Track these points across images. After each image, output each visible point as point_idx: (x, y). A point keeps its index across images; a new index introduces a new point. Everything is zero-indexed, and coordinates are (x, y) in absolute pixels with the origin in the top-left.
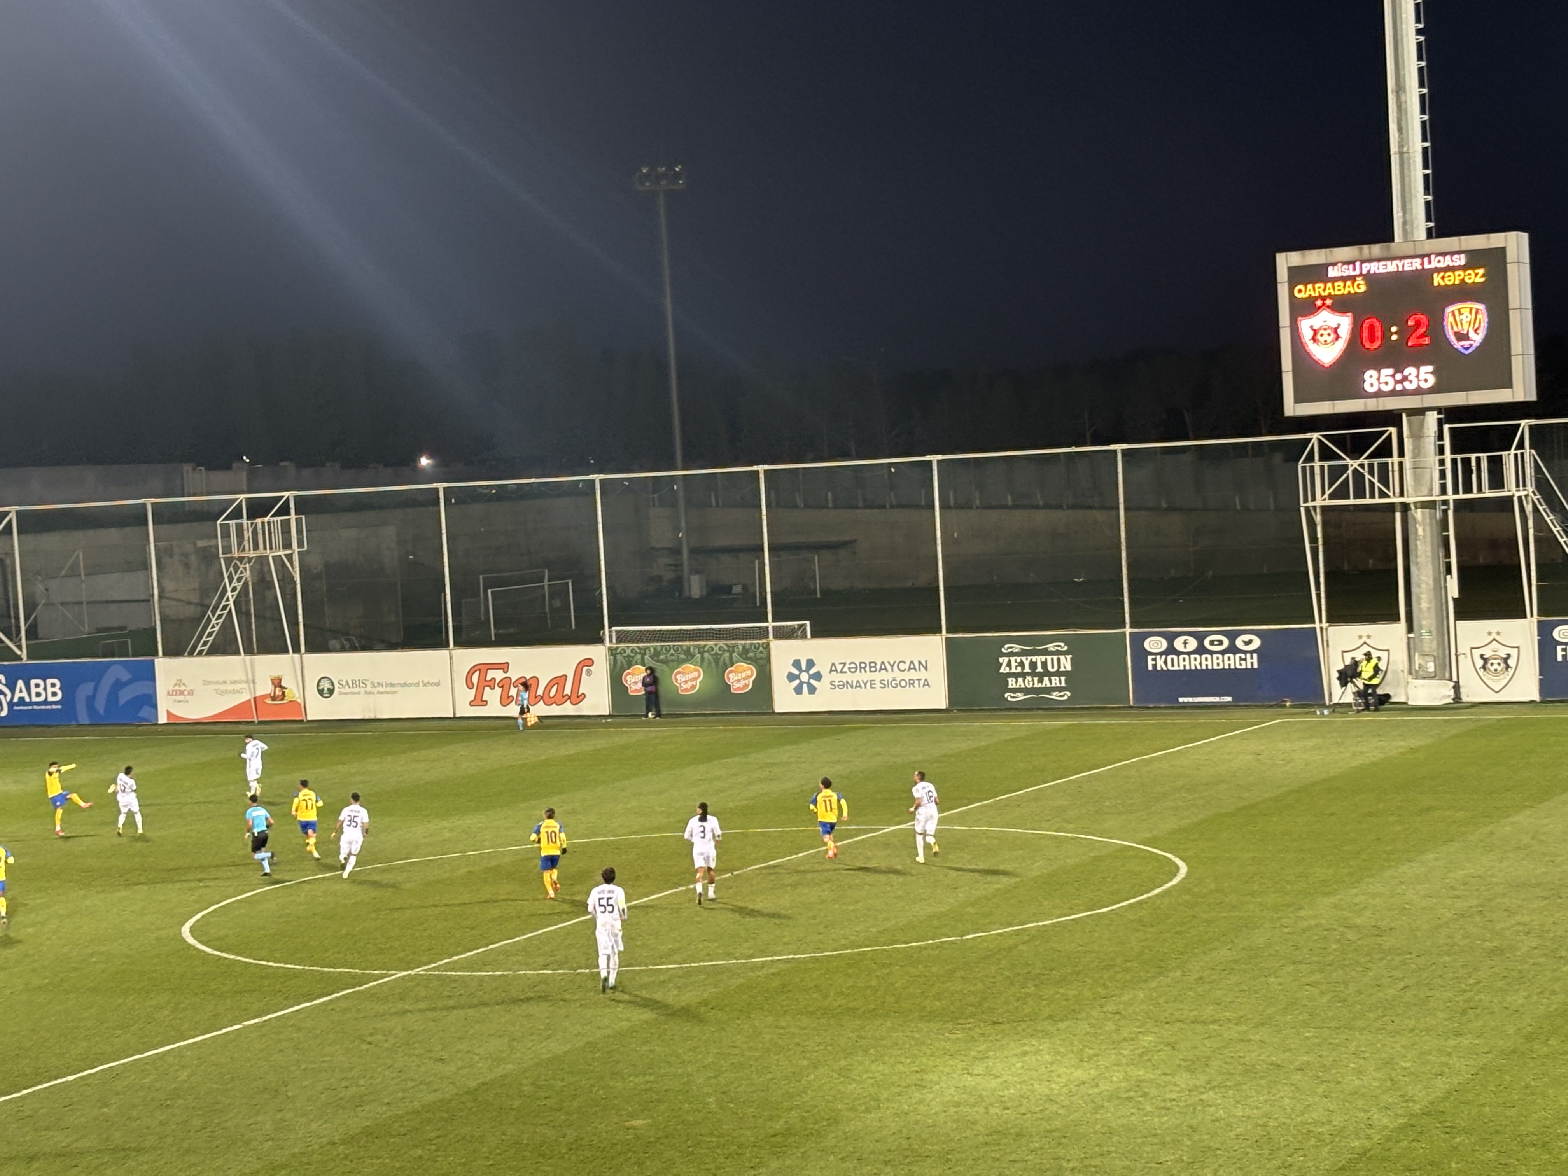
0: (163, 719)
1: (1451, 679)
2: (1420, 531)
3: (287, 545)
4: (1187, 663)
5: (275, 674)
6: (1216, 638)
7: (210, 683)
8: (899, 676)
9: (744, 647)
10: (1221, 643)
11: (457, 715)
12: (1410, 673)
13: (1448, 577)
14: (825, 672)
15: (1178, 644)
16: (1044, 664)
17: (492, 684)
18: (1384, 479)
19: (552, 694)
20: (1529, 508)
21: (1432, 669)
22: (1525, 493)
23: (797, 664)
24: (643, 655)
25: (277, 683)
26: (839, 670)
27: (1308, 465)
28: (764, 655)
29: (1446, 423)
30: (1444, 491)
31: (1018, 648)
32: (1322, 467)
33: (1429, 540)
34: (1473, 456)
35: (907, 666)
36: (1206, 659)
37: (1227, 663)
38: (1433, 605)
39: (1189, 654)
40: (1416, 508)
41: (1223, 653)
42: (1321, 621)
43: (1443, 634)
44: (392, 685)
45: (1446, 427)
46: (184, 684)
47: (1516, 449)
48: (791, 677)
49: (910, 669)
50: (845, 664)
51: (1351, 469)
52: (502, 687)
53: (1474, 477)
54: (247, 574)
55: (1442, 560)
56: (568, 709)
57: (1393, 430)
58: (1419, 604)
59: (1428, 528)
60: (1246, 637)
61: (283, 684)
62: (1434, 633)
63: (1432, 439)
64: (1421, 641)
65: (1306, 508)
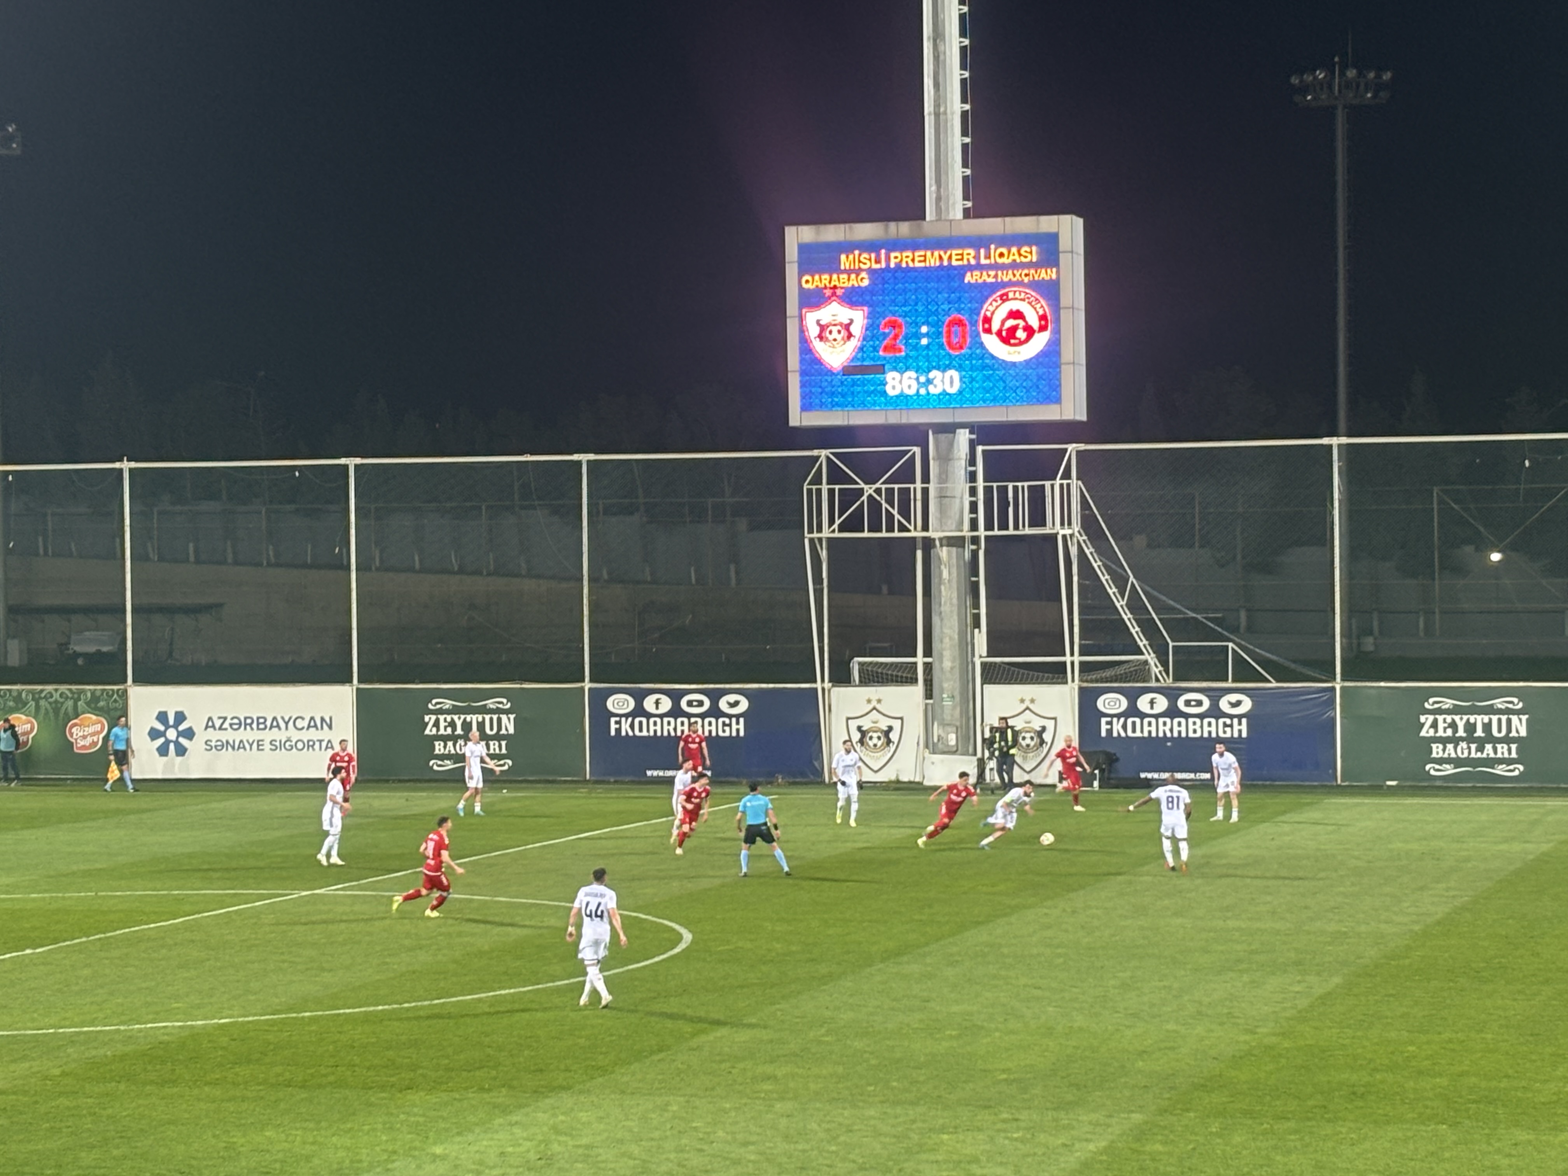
1: (975, 756)
2: (945, 574)
4: (658, 728)
6: (695, 698)
10: (701, 703)
12: (927, 746)
13: (976, 631)
14: (198, 729)
15: (649, 704)
18: (905, 509)
20: (1074, 551)
21: (953, 742)
22: (1070, 532)
23: (162, 717)
27: (814, 487)
28: (119, 704)
29: (979, 444)
30: (974, 525)
32: (831, 492)
33: (955, 585)
34: (1010, 486)
38: (956, 664)
39: (662, 716)
40: (941, 545)
42: (823, 680)
43: (968, 699)
45: (980, 449)
47: (1061, 479)
53: (1011, 510)
55: (970, 611)
57: (917, 450)
58: (941, 662)
59: (954, 571)
60: (732, 698)
62: (958, 699)
63: (963, 463)
64: (942, 708)
65: (812, 541)
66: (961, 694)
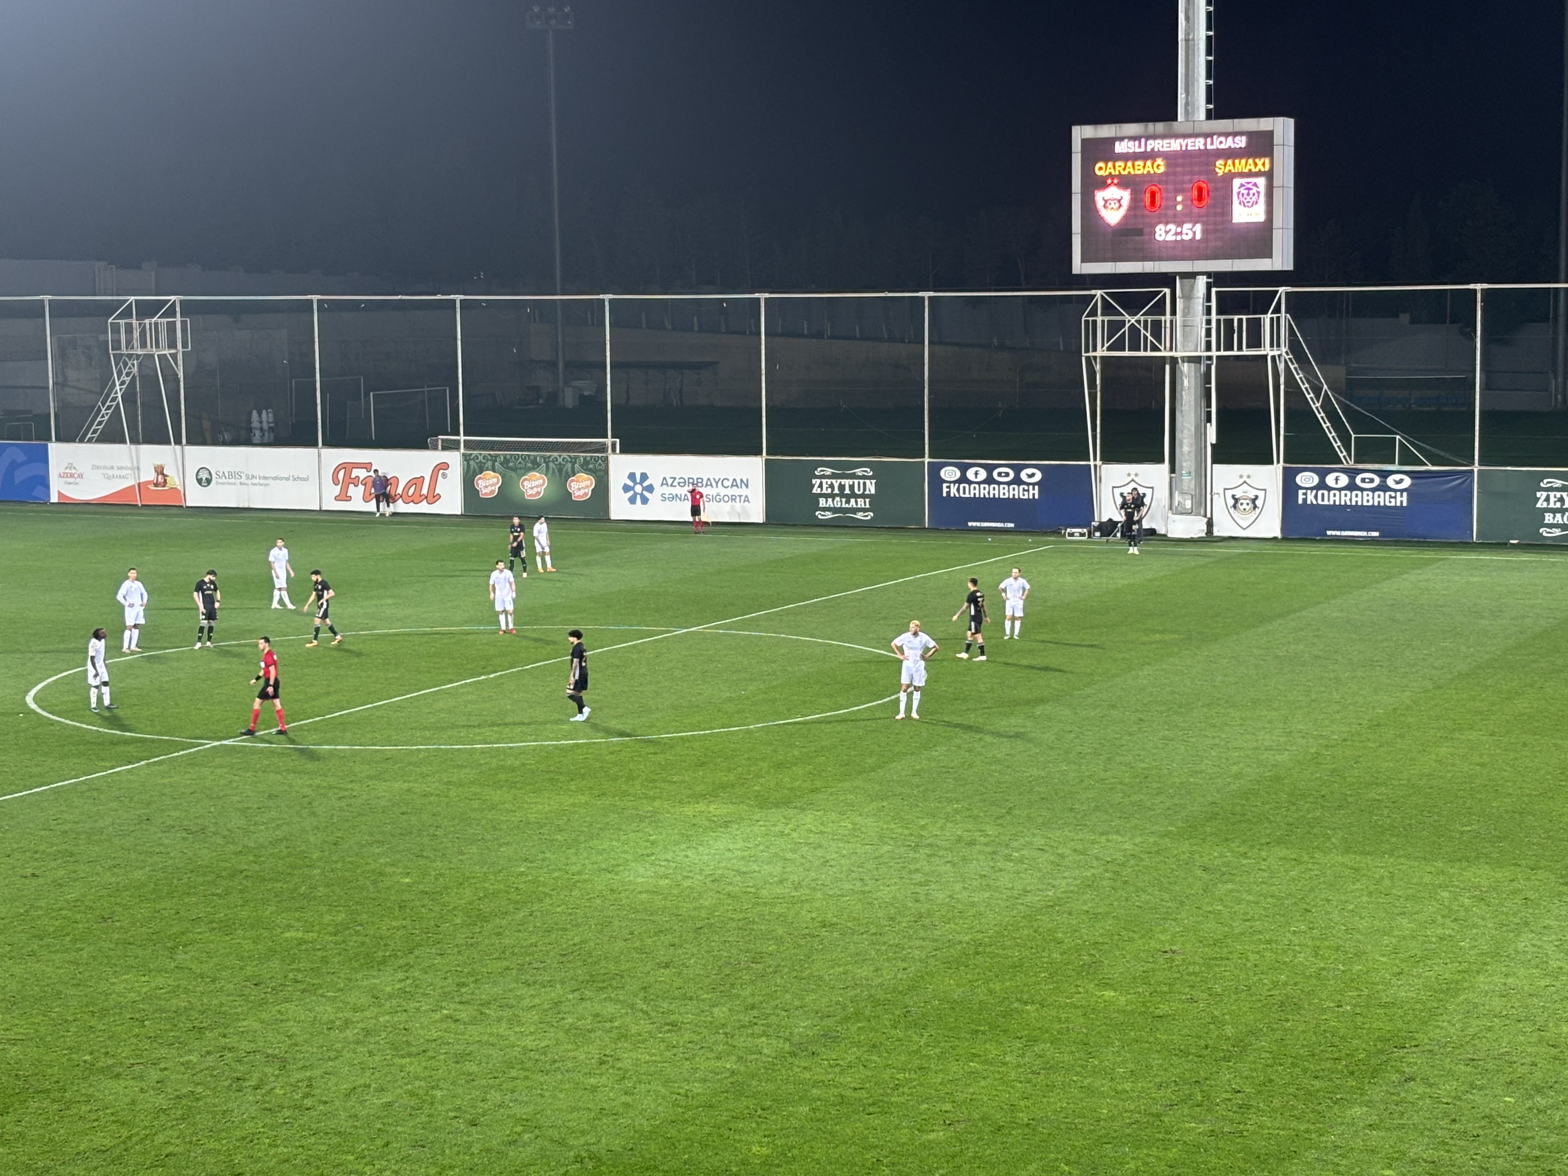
0: (54, 499)
1: (1205, 516)
2: (1186, 383)
3: (172, 344)
4: (977, 492)
5: (159, 463)
6: (1004, 471)
7: (98, 467)
8: (722, 491)
9: (585, 458)
10: (1007, 475)
11: (324, 508)
12: (1171, 508)
13: (1208, 424)
14: (657, 485)
15: (970, 474)
16: (852, 487)
17: (356, 482)
18: (1157, 334)
19: (410, 493)
20: (1281, 367)
21: (1189, 507)
22: (1279, 352)
23: (632, 476)
24: (494, 461)
25: (160, 471)
26: (669, 484)
27: (1090, 319)
28: (603, 467)
29: (1215, 287)
30: (1208, 348)
31: (829, 471)
32: (1103, 321)
33: (1193, 391)
34: (1236, 318)
35: (730, 483)
36: (994, 489)
37: (1012, 492)
38: (1193, 448)
39: (979, 483)
40: (1183, 362)
41: (1009, 484)
42: (1095, 459)
43: (1201, 475)
44: (265, 478)
45: (1214, 290)
46: (75, 468)
47: (1272, 313)
48: (626, 488)
49: (732, 486)
50: (675, 478)
51: (1127, 325)
52: (365, 485)
53: (1236, 336)
54: (135, 370)
55: (1204, 410)
56: (423, 508)
57: (1167, 291)
58: (1182, 447)
59: (1193, 380)
60: (1030, 471)
61: (165, 472)
62: (1193, 474)
63: (1201, 300)
64: (1182, 481)
65: (1088, 358)
66: (1196, 471)
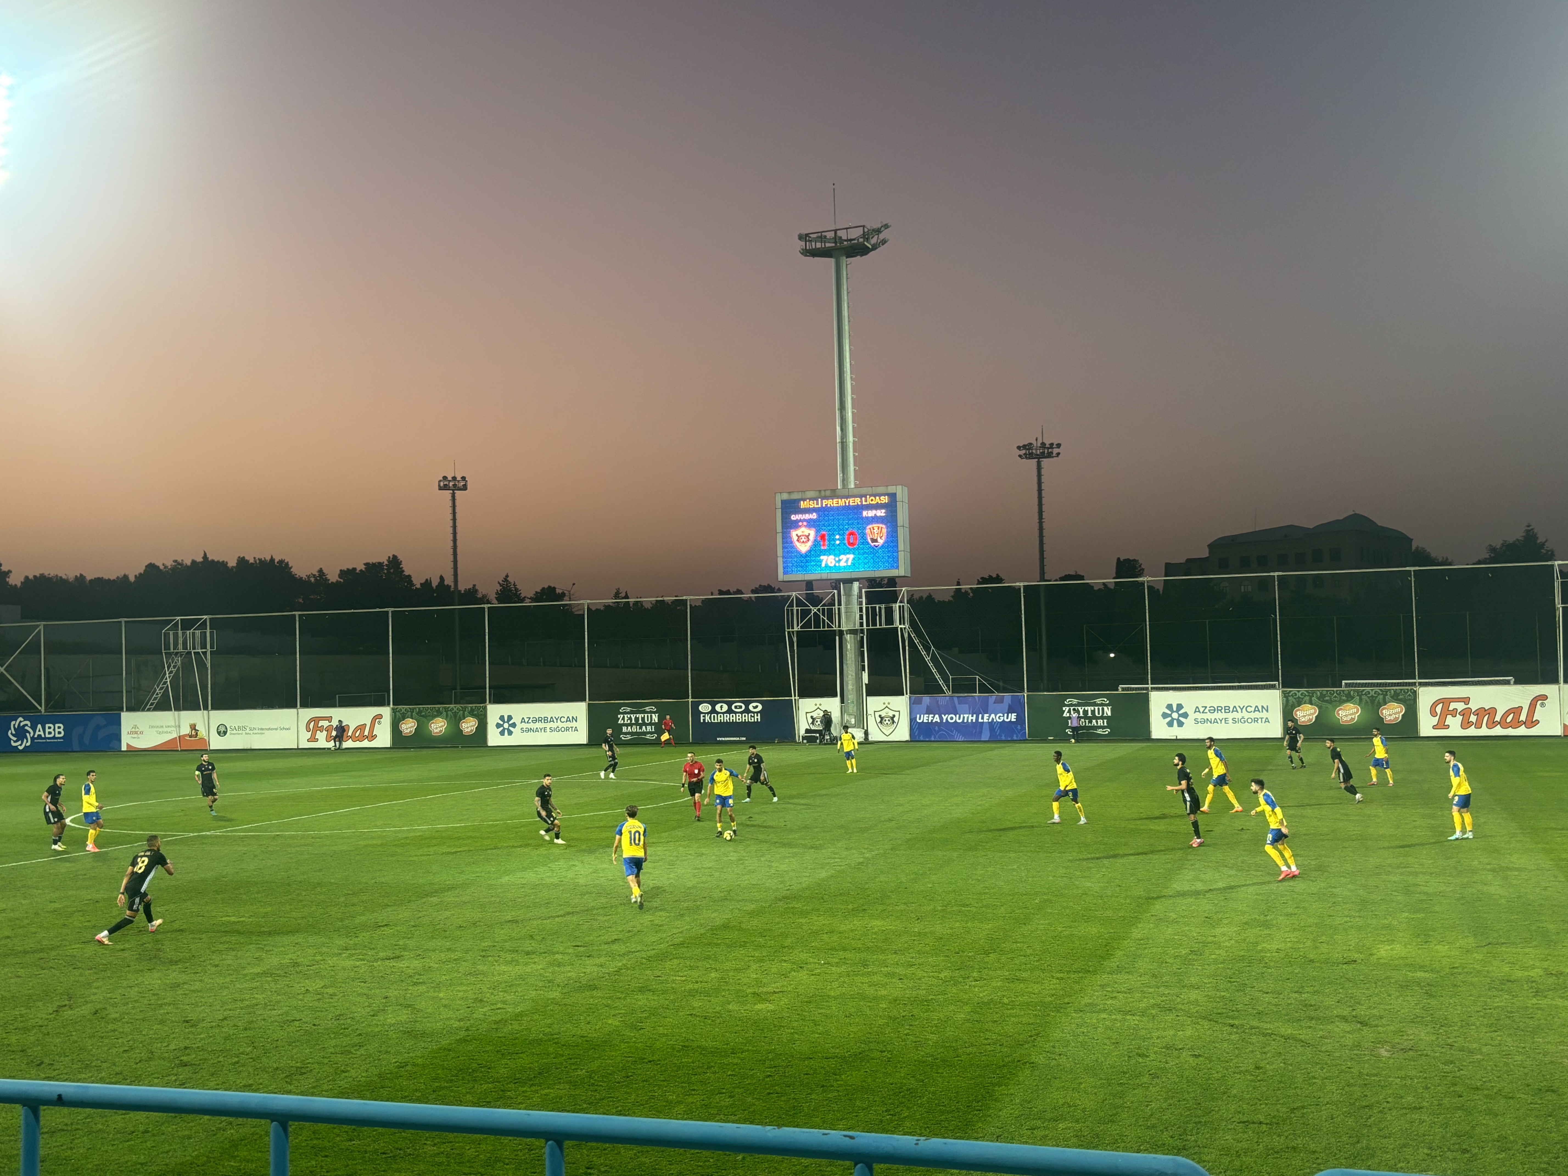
0: (124, 748)
1: (864, 728)
2: (849, 647)
3: (204, 646)
4: (722, 718)
6: (738, 705)
7: (153, 727)
10: (741, 707)
11: (300, 747)
13: (863, 672)
14: (518, 723)
15: (718, 708)
16: (643, 719)
18: (831, 618)
20: (906, 635)
21: (853, 723)
22: (904, 627)
23: (502, 718)
27: (789, 609)
28: (483, 713)
29: (864, 588)
30: (861, 624)
31: (629, 709)
32: (797, 610)
33: (853, 652)
34: (877, 606)
37: (744, 718)
38: (855, 687)
39: (723, 713)
40: (847, 633)
41: (742, 713)
42: (795, 696)
43: (860, 703)
44: (262, 729)
45: (863, 590)
47: (899, 603)
51: (812, 612)
53: (878, 617)
54: (179, 664)
55: (860, 663)
56: (366, 744)
57: (835, 591)
58: (847, 686)
59: (853, 645)
60: (754, 704)
62: (855, 703)
63: (856, 597)
64: (848, 707)
65: (789, 632)
66: (857, 701)
